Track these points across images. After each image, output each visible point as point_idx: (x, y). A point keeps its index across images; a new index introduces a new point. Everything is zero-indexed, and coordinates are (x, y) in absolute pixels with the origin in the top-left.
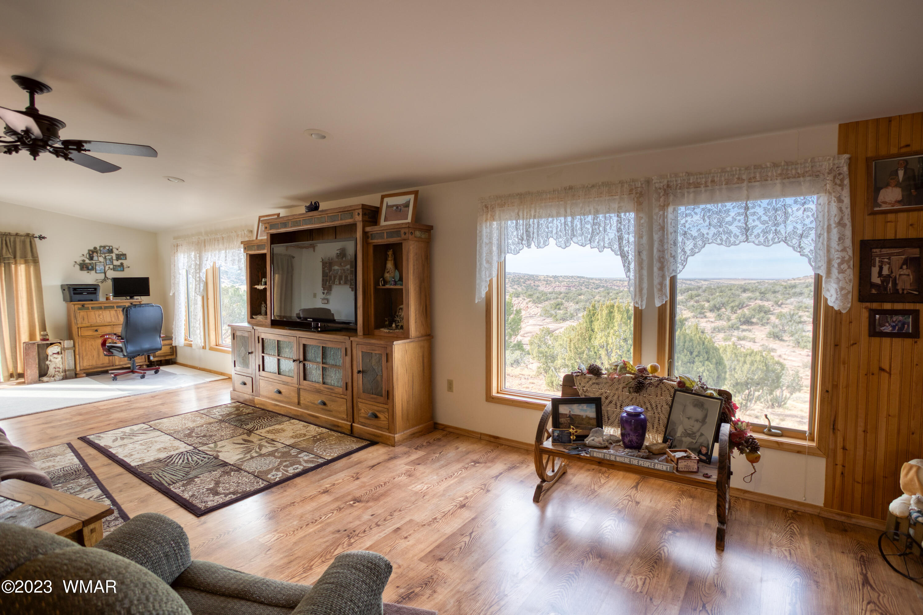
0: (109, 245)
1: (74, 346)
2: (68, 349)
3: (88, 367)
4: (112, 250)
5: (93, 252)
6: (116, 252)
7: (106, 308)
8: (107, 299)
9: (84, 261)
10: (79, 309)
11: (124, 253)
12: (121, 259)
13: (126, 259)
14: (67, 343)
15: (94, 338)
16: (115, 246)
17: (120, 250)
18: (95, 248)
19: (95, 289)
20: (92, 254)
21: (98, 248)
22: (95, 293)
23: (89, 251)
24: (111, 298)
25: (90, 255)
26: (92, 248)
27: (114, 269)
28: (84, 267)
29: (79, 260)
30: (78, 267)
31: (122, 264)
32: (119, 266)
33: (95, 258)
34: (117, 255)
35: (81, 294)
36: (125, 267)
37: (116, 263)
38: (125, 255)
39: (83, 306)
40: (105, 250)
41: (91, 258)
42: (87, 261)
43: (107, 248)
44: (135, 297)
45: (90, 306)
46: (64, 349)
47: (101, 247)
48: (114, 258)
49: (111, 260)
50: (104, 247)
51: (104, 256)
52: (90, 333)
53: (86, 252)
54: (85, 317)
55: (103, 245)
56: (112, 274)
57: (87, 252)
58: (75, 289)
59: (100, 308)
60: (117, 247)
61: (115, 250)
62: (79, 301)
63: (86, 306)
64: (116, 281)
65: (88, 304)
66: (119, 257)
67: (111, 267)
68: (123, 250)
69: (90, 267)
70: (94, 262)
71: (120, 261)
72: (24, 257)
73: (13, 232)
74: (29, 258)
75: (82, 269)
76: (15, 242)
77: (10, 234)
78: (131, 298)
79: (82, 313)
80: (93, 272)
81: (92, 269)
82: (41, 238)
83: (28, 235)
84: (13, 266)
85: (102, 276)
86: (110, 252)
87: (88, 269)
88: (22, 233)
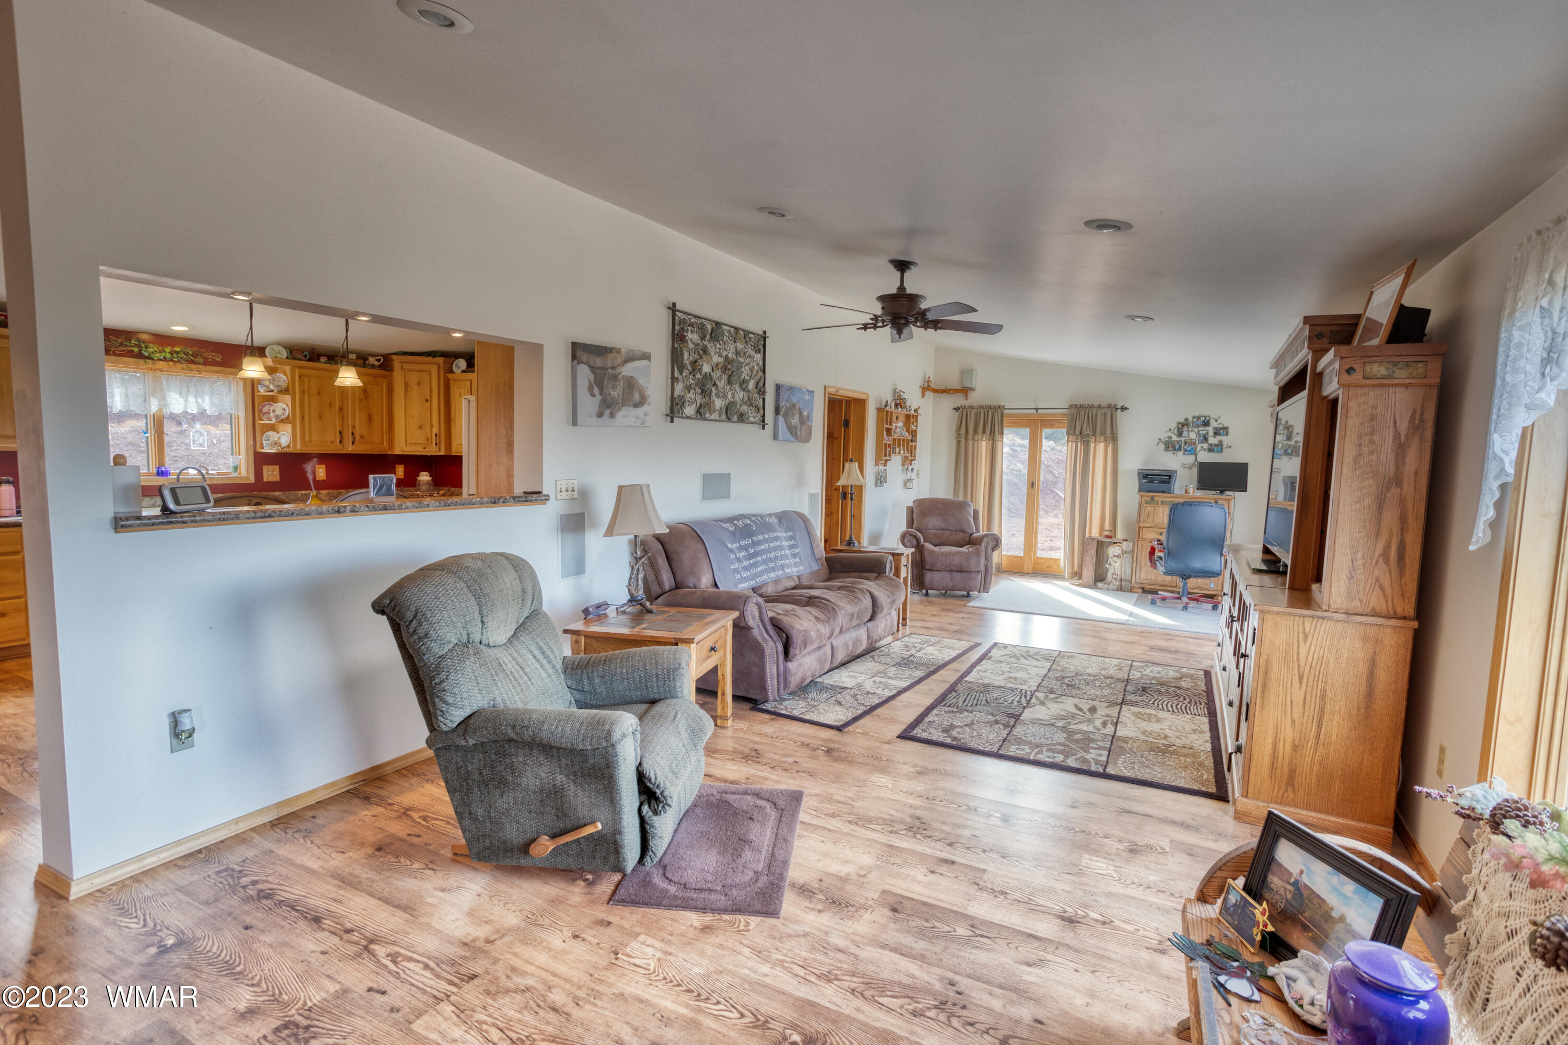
0: (1205, 414)
1: (1133, 550)
2: (1127, 554)
3: (1145, 581)
4: (1208, 421)
5: (1183, 425)
6: (1213, 424)
8: (1186, 491)
9: (1170, 437)
10: (1147, 502)
11: (1226, 425)
12: (1220, 435)
13: (1227, 434)
14: (1127, 546)
16: (1213, 415)
17: (1219, 421)
18: (1187, 420)
19: (1170, 477)
20: (1182, 426)
21: (1190, 420)
22: (1169, 483)
23: (1179, 423)
24: (1192, 491)
25: (1179, 429)
26: (1182, 420)
27: (1210, 450)
28: (1170, 446)
29: (1164, 437)
30: (1162, 446)
31: (1221, 442)
32: (1216, 445)
33: (1185, 434)
34: (1215, 428)
35: (1152, 482)
36: (1225, 446)
37: (1213, 440)
38: (1226, 428)
39: (1152, 499)
40: (1199, 423)
41: (1180, 434)
42: (1175, 438)
43: (1203, 419)
44: (1227, 493)
45: (1160, 499)
46: (1124, 552)
47: (1194, 417)
48: (1211, 433)
49: (1206, 437)
50: (1199, 418)
51: (1196, 430)
53: (1173, 426)
54: (1151, 514)
55: (1197, 415)
56: (1205, 457)
57: (1175, 425)
58: (1148, 476)
60: (1216, 417)
61: (1212, 422)
62: (1148, 491)
63: (1156, 499)
64: (1206, 467)
65: (1159, 497)
66: (1217, 432)
67: (1205, 446)
68: (1224, 421)
69: (1177, 446)
70: (1183, 439)
71: (1219, 438)
72: (1103, 433)
73: (1096, 404)
74: (1108, 434)
75: (1167, 449)
76: (1096, 415)
77: (1092, 406)
78: (1222, 492)
79: (1149, 508)
80: (1180, 453)
81: (1180, 449)
82: (1124, 409)
83: (1109, 406)
84: (1092, 445)
85: (1190, 459)
86: (1206, 424)
87: (1174, 449)
88: (1103, 405)
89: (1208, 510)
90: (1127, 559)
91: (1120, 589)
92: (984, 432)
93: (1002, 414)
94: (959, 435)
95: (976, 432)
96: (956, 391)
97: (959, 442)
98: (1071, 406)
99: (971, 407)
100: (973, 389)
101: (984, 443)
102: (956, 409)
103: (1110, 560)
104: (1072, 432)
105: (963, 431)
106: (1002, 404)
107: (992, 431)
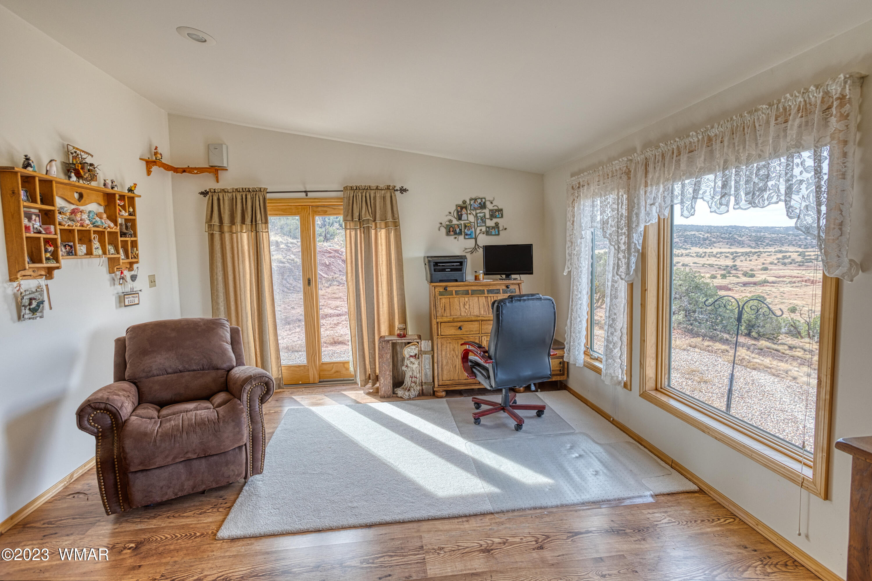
0: (481, 196)
1: (433, 350)
2: (425, 353)
3: (448, 382)
4: (485, 203)
5: (462, 208)
6: (489, 206)
7: (474, 292)
8: (476, 278)
9: (450, 221)
10: (441, 294)
11: (500, 207)
12: (496, 217)
13: (502, 217)
14: (425, 345)
15: (455, 338)
16: (489, 197)
17: (494, 203)
18: (464, 202)
19: (461, 263)
20: (461, 209)
21: (468, 202)
22: (460, 270)
23: (457, 206)
24: (481, 276)
25: (458, 212)
26: (460, 203)
27: (488, 233)
29: (445, 220)
30: (443, 230)
31: (497, 224)
32: (493, 228)
33: (464, 217)
34: (491, 211)
35: (443, 270)
36: (501, 229)
37: (490, 223)
38: (501, 210)
39: (445, 288)
40: (476, 205)
41: (460, 218)
42: (455, 222)
43: (479, 201)
44: (513, 276)
45: (454, 289)
47: (471, 199)
48: (488, 216)
49: (483, 219)
50: (475, 200)
51: (474, 213)
52: (452, 331)
53: (453, 209)
54: (448, 306)
55: (474, 197)
56: (484, 240)
57: (455, 208)
58: (436, 264)
59: (467, 293)
60: (491, 199)
61: (488, 204)
62: (441, 281)
63: (449, 289)
64: (489, 250)
65: (452, 287)
66: (493, 214)
67: (484, 229)
68: (499, 203)
69: (458, 230)
70: (462, 222)
71: (495, 220)
72: (384, 219)
73: (373, 185)
74: (390, 219)
75: (448, 234)
76: (375, 198)
77: (369, 188)
78: (508, 276)
79: (444, 300)
80: (461, 237)
81: (460, 233)
82: (403, 190)
83: (388, 188)
84: (373, 232)
85: (471, 243)
86: (483, 206)
87: (455, 234)
88: (381, 186)
89: (538, 303)
90: (426, 359)
91: (422, 394)
92: (243, 222)
93: (264, 199)
94: (210, 226)
95: (233, 222)
96: (201, 170)
97: (212, 236)
98: (346, 188)
99: (224, 191)
100: (225, 169)
101: (245, 236)
102: (204, 193)
103: (407, 362)
104: (349, 218)
105: (216, 220)
106: (263, 186)
107: (254, 220)
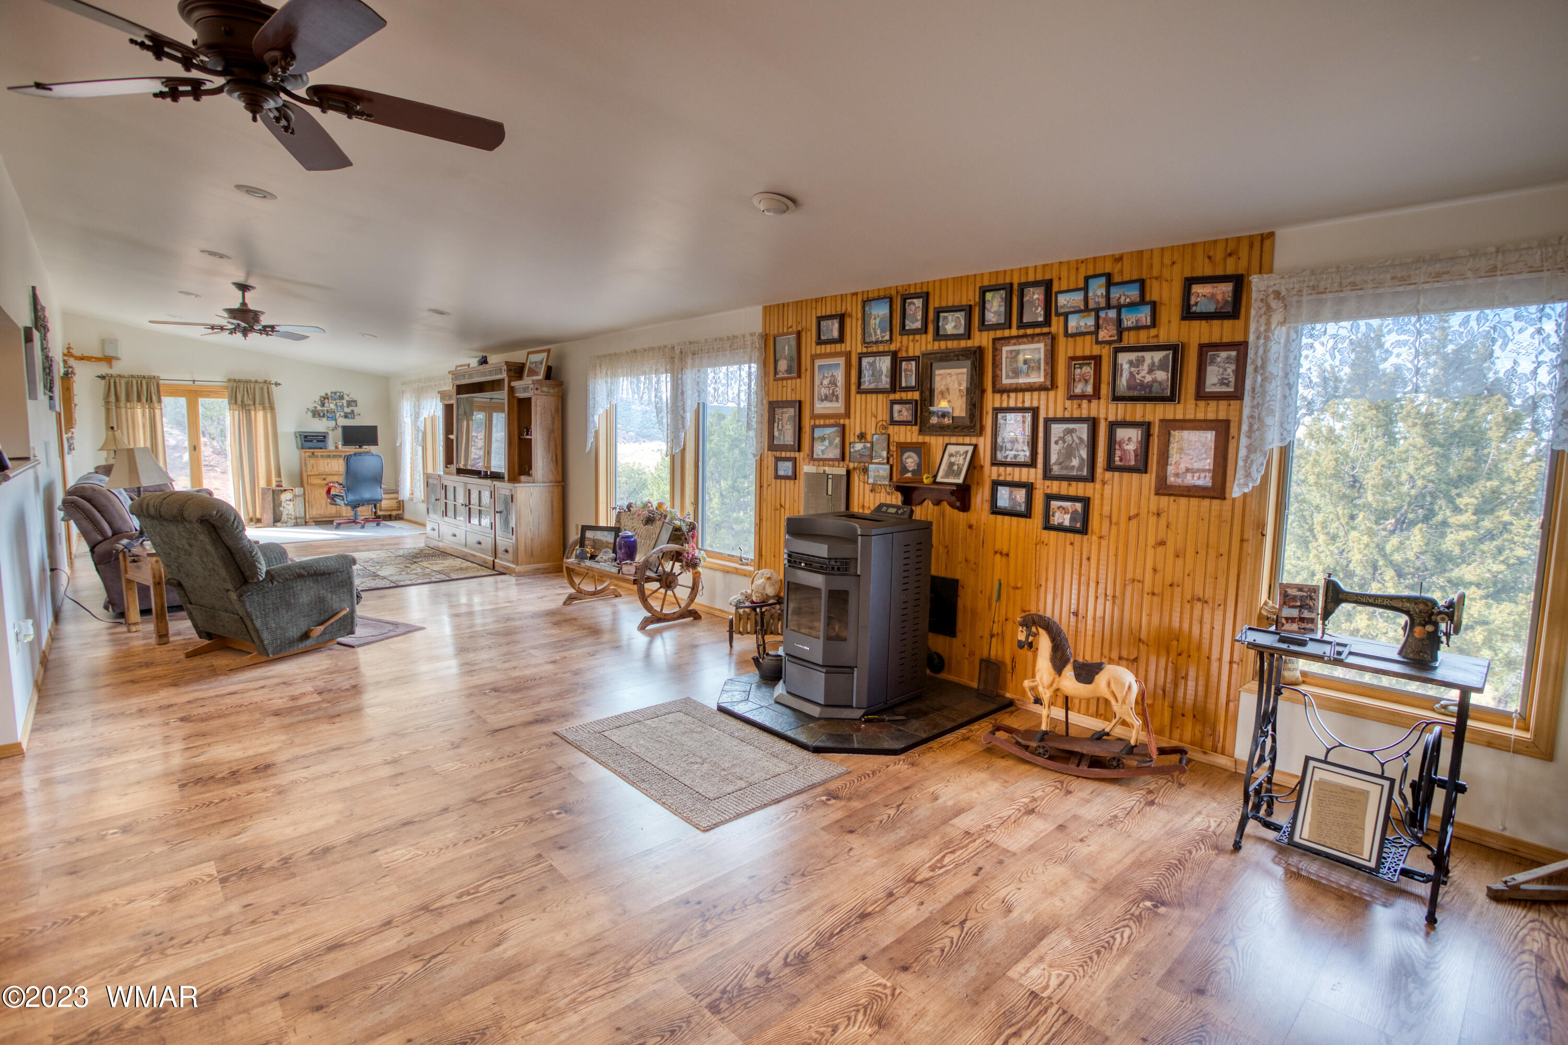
0: (340, 391)
1: (304, 494)
2: (299, 496)
3: (316, 516)
4: (342, 396)
6: (346, 398)
7: (334, 456)
8: (336, 447)
9: (315, 407)
10: (309, 457)
11: (355, 399)
12: (352, 406)
13: (356, 406)
14: (298, 491)
15: (320, 486)
16: (346, 392)
17: (350, 396)
18: (327, 394)
19: (325, 437)
20: (324, 399)
21: (329, 394)
22: (324, 442)
23: (321, 397)
24: (340, 446)
25: (321, 401)
26: (323, 395)
27: (346, 417)
28: (316, 414)
29: (311, 406)
30: (310, 414)
31: (353, 411)
32: (350, 414)
33: (327, 405)
34: (348, 401)
35: (312, 441)
36: (356, 414)
37: (347, 410)
38: (356, 401)
39: (313, 453)
40: (336, 397)
41: (323, 405)
42: (319, 408)
43: (338, 394)
44: (365, 447)
45: (320, 454)
46: (295, 496)
47: (332, 393)
48: (345, 405)
49: (342, 407)
50: (335, 393)
51: (334, 402)
52: (319, 481)
53: (317, 399)
54: (314, 465)
55: (334, 391)
56: (343, 422)
57: (319, 398)
58: (306, 437)
59: (329, 457)
60: (348, 393)
61: (345, 397)
62: (310, 448)
63: (316, 454)
64: (345, 429)
65: (318, 452)
66: (349, 404)
67: (342, 414)
68: (354, 396)
69: (322, 414)
70: (325, 409)
71: (351, 408)
72: (262, 403)
73: (253, 379)
74: (267, 404)
75: (314, 416)
76: (254, 389)
77: (250, 381)
78: (360, 447)
79: (312, 461)
80: (324, 419)
81: (324, 416)
82: (277, 384)
83: (265, 382)
84: (253, 412)
85: (332, 424)
86: (341, 398)
87: (320, 416)
88: (260, 380)
89: (371, 458)
90: (300, 501)
91: (296, 525)
92: (139, 400)
93: (158, 385)
94: (107, 403)
95: (128, 399)
96: (98, 359)
97: (108, 411)
98: (229, 380)
99: (120, 376)
100: (117, 359)
101: (139, 412)
102: (103, 377)
103: (283, 504)
104: (233, 401)
105: (112, 398)
106: (156, 374)
107: (150, 400)
